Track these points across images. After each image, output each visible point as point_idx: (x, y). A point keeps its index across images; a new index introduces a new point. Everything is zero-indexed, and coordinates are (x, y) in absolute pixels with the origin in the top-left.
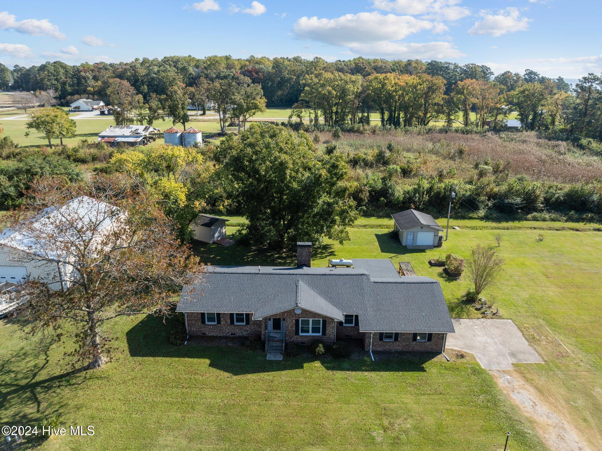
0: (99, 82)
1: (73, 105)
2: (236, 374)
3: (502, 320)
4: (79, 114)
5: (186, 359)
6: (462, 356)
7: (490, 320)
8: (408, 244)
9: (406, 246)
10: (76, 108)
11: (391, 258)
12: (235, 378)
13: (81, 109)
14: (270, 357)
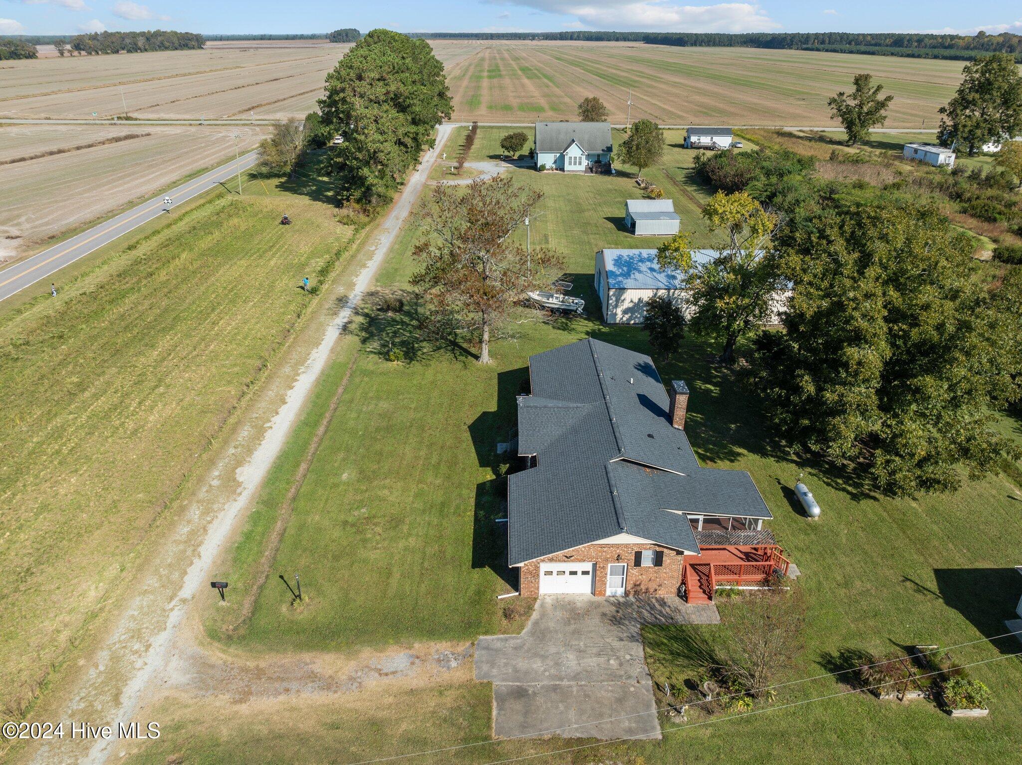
6: (509, 616)
7: (653, 699)
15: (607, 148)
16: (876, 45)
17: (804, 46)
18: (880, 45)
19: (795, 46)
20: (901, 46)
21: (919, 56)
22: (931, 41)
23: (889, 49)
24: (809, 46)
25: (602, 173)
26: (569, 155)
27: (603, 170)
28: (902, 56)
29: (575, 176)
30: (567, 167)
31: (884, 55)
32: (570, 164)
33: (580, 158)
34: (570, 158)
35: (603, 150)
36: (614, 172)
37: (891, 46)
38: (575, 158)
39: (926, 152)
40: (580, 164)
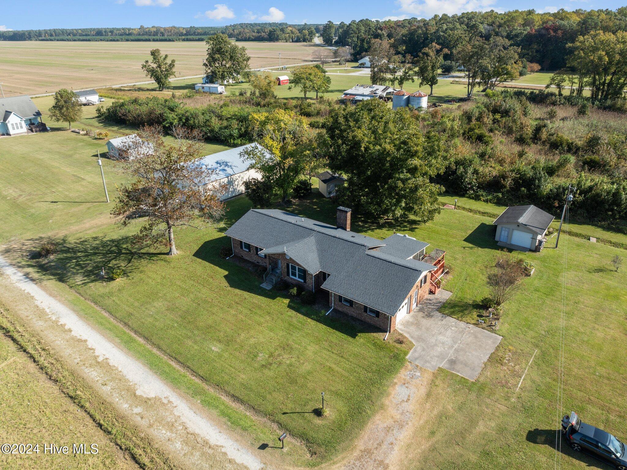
0: (392, 40)
1: (361, 62)
2: (231, 286)
3: (494, 334)
4: (361, 70)
5: (217, 268)
6: (401, 342)
7: (481, 329)
8: (501, 240)
9: (497, 242)
10: (361, 64)
11: (464, 248)
12: (230, 288)
13: (365, 66)
14: (264, 286)
15: (36, 113)
16: (86, 35)
17: (40, 38)
18: (89, 35)
19: (33, 39)
20: (102, 35)
21: (118, 40)
22: (118, 32)
23: (94, 37)
24: (43, 38)
25: (40, 131)
26: (11, 123)
27: (41, 129)
28: (107, 41)
29: (21, 137)
30: (11, 131)
31: (96, 41)
32: (14, 129)
33: (20, 124)
34: (12, 124)
35: (34, 115)
36: (49, 129)
37: (96, 35)
38: (16, 124)
39: (209, 87)
40: (22, 127)
